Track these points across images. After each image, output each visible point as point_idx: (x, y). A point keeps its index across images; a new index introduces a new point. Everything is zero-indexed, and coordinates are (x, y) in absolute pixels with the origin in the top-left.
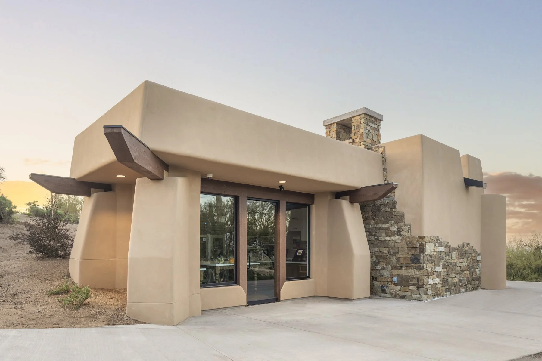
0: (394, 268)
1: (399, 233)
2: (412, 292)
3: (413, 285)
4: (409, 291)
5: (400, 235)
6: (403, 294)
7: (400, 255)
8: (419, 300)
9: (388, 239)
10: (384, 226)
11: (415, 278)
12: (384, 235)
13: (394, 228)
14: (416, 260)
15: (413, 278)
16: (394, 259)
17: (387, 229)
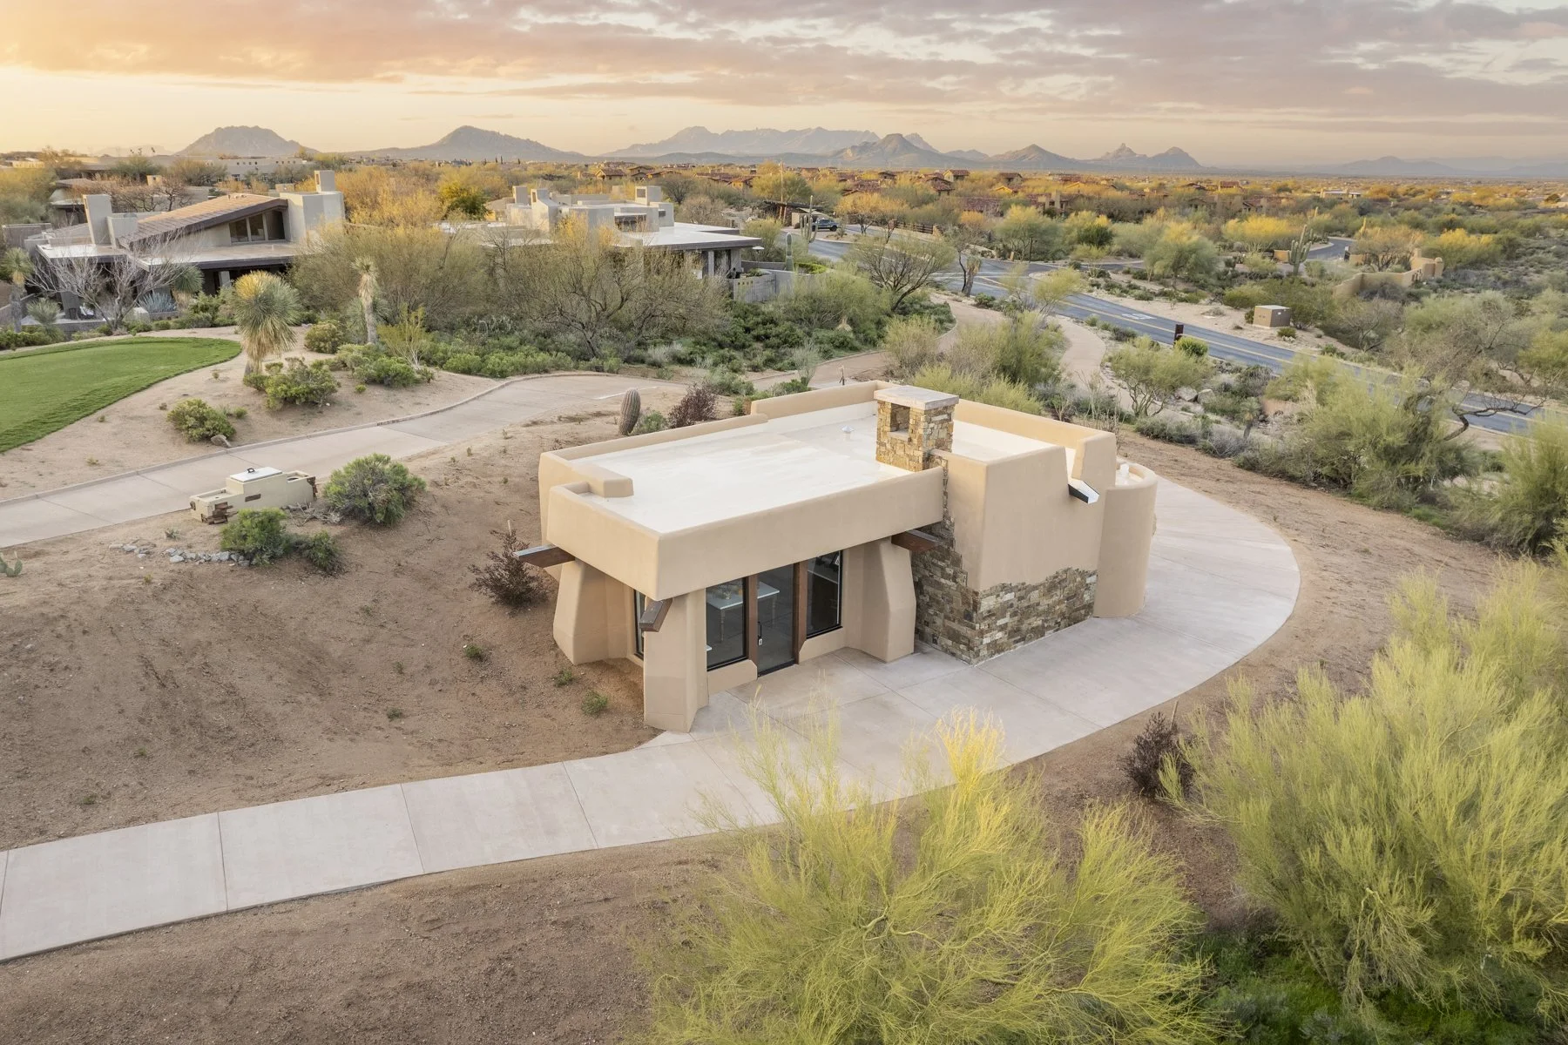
0: (946, 617)
1: (954, 578)
2: (962, 651)
3: (964, 644)
4: (960, 650)
5: (955, 581)
6: (954, 651)
7: (954, 605)
8: (969, 662)
9: (943, 581)
10: (939, 563)
11: (966, 637)
12: (939, 575)
13: (950, 571)
14: (968, 616)
15: (965, 637)
16: (948, 607)
17: (943, 569)
